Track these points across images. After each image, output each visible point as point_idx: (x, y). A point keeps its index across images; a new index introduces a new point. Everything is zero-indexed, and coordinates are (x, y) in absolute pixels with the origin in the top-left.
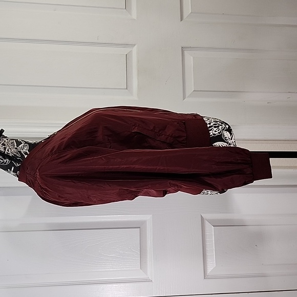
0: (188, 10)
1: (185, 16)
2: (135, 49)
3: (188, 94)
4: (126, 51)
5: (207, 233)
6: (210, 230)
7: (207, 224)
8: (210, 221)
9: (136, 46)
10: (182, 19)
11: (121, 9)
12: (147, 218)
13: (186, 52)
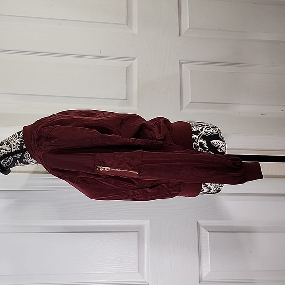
0: (186, 26)
1: (183, 32)
2: (135, 62)
3: (185, 105)
4: (126, 63)
5: (203, 239)
6: (206, 236)
7: (203, 230)
8: (206, 227)
9: (136, 60)
10: (180, 35)
11: (122, 24)
12: (145, 223)
13: (184, 66)
